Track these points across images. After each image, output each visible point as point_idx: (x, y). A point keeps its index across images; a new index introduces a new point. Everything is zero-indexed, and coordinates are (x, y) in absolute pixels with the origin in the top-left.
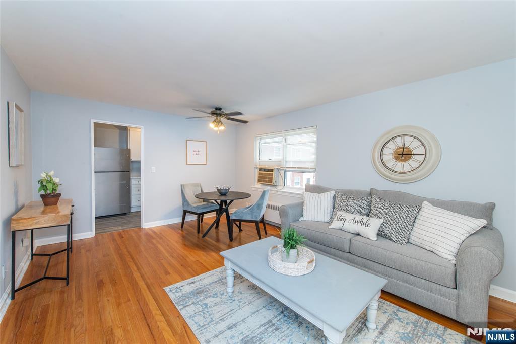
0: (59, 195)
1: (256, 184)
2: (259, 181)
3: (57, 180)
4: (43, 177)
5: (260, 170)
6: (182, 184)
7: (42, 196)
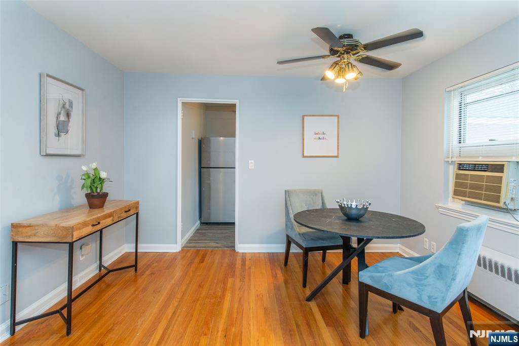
0: (106, 195)
1: (450, 199)
2: (456, 193)
3: (103, 175)
4: (84, 171)
5: (461, 167)
6: (287, 189)
7: (87, 196)
